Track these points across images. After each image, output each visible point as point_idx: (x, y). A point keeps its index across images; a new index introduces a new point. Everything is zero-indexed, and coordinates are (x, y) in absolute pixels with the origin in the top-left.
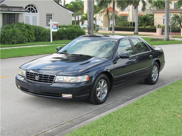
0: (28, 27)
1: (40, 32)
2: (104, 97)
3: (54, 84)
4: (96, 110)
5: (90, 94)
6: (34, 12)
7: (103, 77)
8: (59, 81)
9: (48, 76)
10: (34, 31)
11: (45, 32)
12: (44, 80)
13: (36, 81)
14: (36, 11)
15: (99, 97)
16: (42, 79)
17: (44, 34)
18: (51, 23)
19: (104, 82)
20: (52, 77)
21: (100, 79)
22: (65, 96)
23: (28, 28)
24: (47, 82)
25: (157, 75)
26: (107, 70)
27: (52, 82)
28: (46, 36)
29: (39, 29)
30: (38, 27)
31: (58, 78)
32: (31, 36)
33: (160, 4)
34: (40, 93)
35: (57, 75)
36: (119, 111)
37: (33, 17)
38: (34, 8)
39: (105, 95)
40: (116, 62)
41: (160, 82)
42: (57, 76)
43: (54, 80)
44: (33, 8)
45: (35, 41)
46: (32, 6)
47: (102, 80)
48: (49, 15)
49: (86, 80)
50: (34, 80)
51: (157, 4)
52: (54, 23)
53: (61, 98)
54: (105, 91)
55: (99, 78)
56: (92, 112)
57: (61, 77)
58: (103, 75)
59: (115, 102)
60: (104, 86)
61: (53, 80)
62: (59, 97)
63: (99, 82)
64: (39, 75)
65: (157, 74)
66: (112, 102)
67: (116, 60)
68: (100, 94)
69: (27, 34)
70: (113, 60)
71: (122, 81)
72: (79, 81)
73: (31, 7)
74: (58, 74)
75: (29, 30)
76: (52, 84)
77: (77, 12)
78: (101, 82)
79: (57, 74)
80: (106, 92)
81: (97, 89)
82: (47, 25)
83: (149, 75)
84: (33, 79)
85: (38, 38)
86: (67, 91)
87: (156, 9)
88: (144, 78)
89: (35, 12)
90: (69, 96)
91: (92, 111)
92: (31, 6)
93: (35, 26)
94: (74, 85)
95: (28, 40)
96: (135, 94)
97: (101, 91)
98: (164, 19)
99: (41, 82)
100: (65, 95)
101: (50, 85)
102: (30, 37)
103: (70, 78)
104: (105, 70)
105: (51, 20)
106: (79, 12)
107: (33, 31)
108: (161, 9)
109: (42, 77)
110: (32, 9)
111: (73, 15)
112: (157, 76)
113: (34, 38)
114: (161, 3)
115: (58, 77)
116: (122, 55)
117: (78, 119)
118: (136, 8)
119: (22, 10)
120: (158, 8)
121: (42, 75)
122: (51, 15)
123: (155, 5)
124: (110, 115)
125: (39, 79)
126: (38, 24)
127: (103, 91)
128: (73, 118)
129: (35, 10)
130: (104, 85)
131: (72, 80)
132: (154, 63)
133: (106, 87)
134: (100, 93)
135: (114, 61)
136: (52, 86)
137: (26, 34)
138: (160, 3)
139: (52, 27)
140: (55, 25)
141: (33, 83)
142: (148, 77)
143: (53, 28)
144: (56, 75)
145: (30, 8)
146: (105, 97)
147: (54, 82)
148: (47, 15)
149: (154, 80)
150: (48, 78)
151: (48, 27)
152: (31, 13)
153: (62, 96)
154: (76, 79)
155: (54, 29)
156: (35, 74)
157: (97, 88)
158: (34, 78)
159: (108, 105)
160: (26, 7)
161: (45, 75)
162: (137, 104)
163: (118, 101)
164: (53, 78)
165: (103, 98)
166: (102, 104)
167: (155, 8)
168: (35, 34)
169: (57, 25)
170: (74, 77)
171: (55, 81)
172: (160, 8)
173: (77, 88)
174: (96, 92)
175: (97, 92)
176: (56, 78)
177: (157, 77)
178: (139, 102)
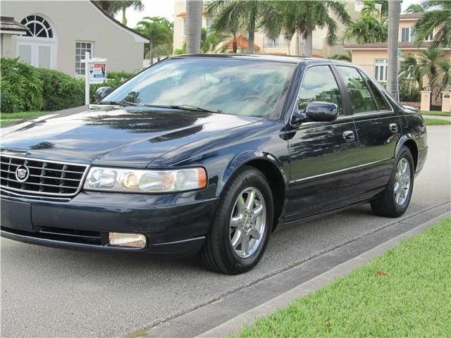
0: (25, 71)
1: (57, 87)
2: (255, 247)
3: (81, 195)
4: (230, 293)
5: (209, 235)
6: (44, 34)
7: (252, 178)
8: (98, 185)
9: (61, 167)
10: (41, 82)
11: (72, 87)
12: (47, 181)
13: (18, 185)
14: (50, 32)
15: (239, 247)
16: (38, 180)
17: (68, 93)
18: (88, 60)
19: (256, 198)
20: (76, 173)
21: (243, 186)
22: (120, 240)
23: (25, 74)
24: (57, 190)
25: (408, 186)
26: (266, 154)
27: (74, 191)
28: (73, 96)
29: (54, 77)
30: (53, 72)
31: (97, 175)
32: (33, 96)
33: (367, 30)
34: (30, 229)
35: (92, 165)
36: (319, 294)
37: (40, 47)
38: (43, 25)
39: (258, 242)
40: (293, 131)
41: (415, 211)
42: (93, 169)
43: (82, 180)
44: (41, 24)
45: (43, 109)
46: (40, 19)
47: (250, 191)
48: (84, 44)
49: (195, 185)
50: (12, 184)
51: (358, 30)
52: (94, 60)
53: (106, 246)
54: (257, 227)
55: (240, 183)
56: (214, 300)
57: (108, 171)
58: (251, 173)
59: (290, 267)
60: (257, 211)
61: (77, 184)
62: (98, 242)
63: (240, 197)
64: (31, 163)
65: (407, 183)
66: (282, 268)
67: (295, 125)
68: (241, 238)
69: (23, 89)
70: (286, 123)
71: (306, 199)
72: (172, 188)
73: (35, 22)
74: (96, 162)
75: (28, 79)
76: (72, 197)
77: (156, 48)
78: (245, 196)
79: (94, 163)
80: (262, 230)
81: (234, 219)
82: (77, 71)
83: (386, 186)
84: (8, 179)
85: (52, 101)
86: (128, 222)
87: (357, 43)
88: (371, 195)
89: (46, 36)
90: (135, 240)
91: (216, 296)
92: (37, 20)
93: (44, 69)
94: (151, 201)
95: (26, 106)
96: (349, 244)
97: (247, 229)
98: (377, 67)
99: (37, 188)
100: (118, 238)
101: (68, 201)
102: (30, 98)
103: (139, 174)
104: (259, 154)
105: (87, 53)
106: (162, 47)
107: (37, 84)
108: (370, 42)
109: (39, 172)
110: (39, 27)
111: (147, 55)
112: (407, 190)
113: (41, 102)
114: (370, 28)
115: (96, 171)
116: (312, 111)
117: (168, 324)
118: (308, 37)
119: (10, 27)
120: (362, 39)
121: (40, 164)
122: (89, 45)
123: (354, 32)
124: (292, 311)
125: (30, 179)
126: (53, 66)
127: (251, 227)
128: (149, 319)
129: (47, 30)
130: (254, 206)
131: (146, 182)
132: (402, 151)
133: (261, 213)
134: (243, 233)
135: (288, 127)
136: (72, 202)
137: (20, 89)
138: (368, 26)
139: (91, 72)
140: (97, 65)
141: (6, 194)
142: (384, 191)
143: (93, 73)
144: (88, 166)
145: (33, 24)
146: (257, 250)
147: (82, 191)
148: (78, 45)
149: (400, 201)
150: (59, 174)
151: (81, 76)
152: (35, 37)
153: (108, 242)
154: (158, 180)
155: (95, 76)
156: (15, 161)
157: (233, 216)
158: (13, 176)
159: (267, 277)
160: (24, 22)
161: (50, 165)
162: (379, 273)
163: (299, 264)
164: (79, 176)
165: (251, 253)
166: (248, 274)
167: (353, 41)
168: (45, 90)
169: (103, 67)
170: (154, 173)
171: (86, 187)
172: (366, 40)
173: (163, 213)
174: (229, 231)
175: (231, 231)
176: (88, 177)
177: (406, 195)
178: (383, 266)
